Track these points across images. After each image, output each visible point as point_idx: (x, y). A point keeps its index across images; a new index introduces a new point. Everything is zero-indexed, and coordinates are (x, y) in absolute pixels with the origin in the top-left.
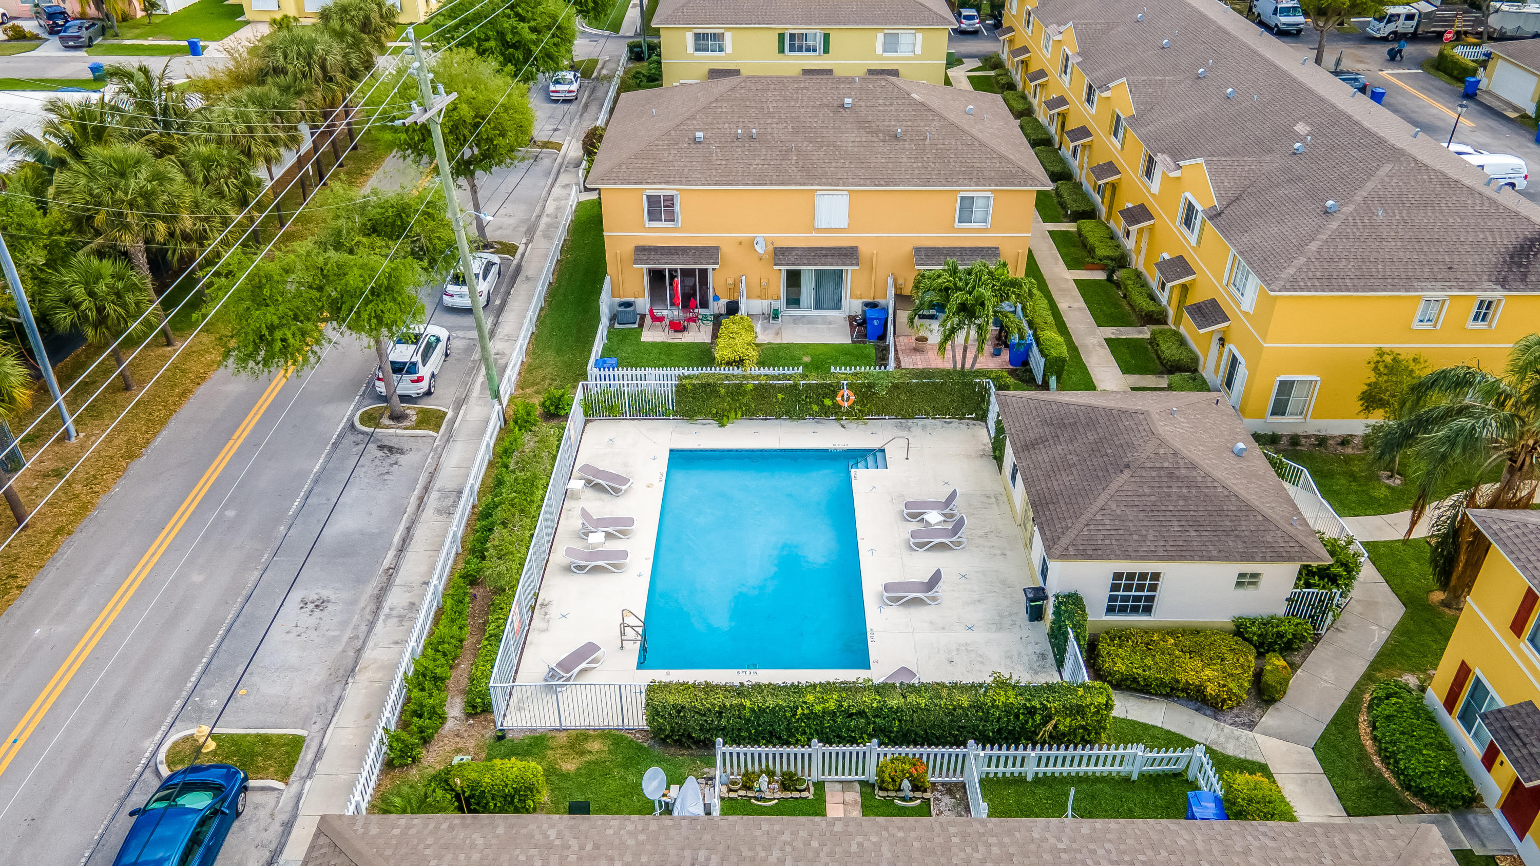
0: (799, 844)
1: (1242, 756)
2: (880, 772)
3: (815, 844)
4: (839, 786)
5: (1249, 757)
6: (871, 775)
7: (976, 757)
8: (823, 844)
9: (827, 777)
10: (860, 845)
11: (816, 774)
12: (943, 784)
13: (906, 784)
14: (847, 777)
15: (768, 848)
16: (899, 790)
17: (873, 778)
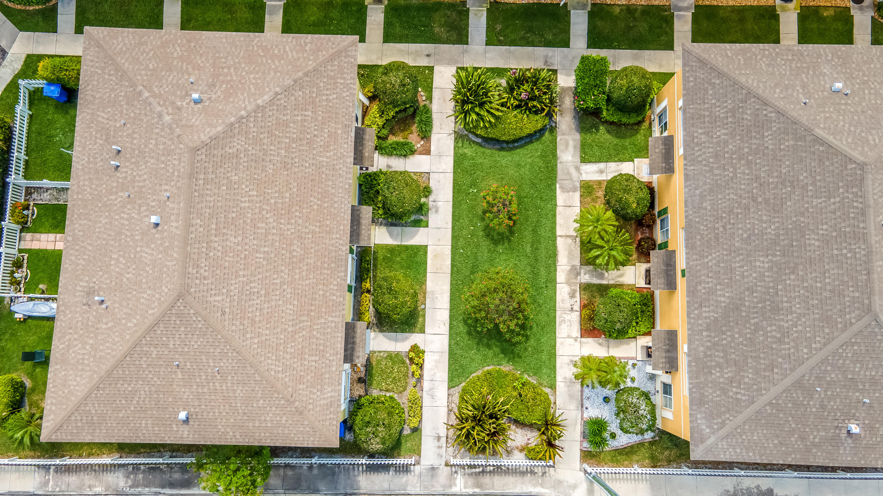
0: (77, 253)
1: (22, 63)
2: (18, 223)
3: (77, 247)
4: (22, 242)
5: (23, 60)
6: (18, 227)
7: (14, 179)
8: (78, 245)
9: (17, 247)
10: (79, 231)
11: (15, 251)
12: (26, 196)
13: (25, 212)
14: (18, 237)
15: (78, 265)
16: (28, 215)
17: (20, 227)
